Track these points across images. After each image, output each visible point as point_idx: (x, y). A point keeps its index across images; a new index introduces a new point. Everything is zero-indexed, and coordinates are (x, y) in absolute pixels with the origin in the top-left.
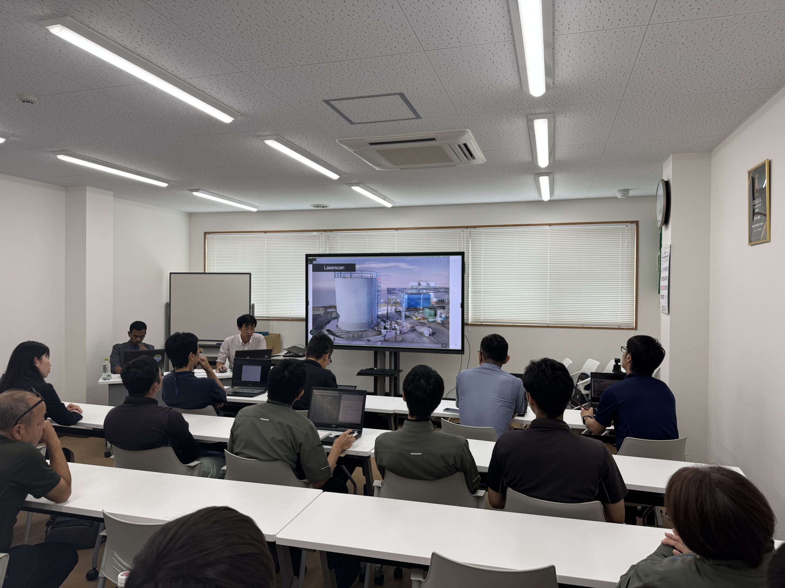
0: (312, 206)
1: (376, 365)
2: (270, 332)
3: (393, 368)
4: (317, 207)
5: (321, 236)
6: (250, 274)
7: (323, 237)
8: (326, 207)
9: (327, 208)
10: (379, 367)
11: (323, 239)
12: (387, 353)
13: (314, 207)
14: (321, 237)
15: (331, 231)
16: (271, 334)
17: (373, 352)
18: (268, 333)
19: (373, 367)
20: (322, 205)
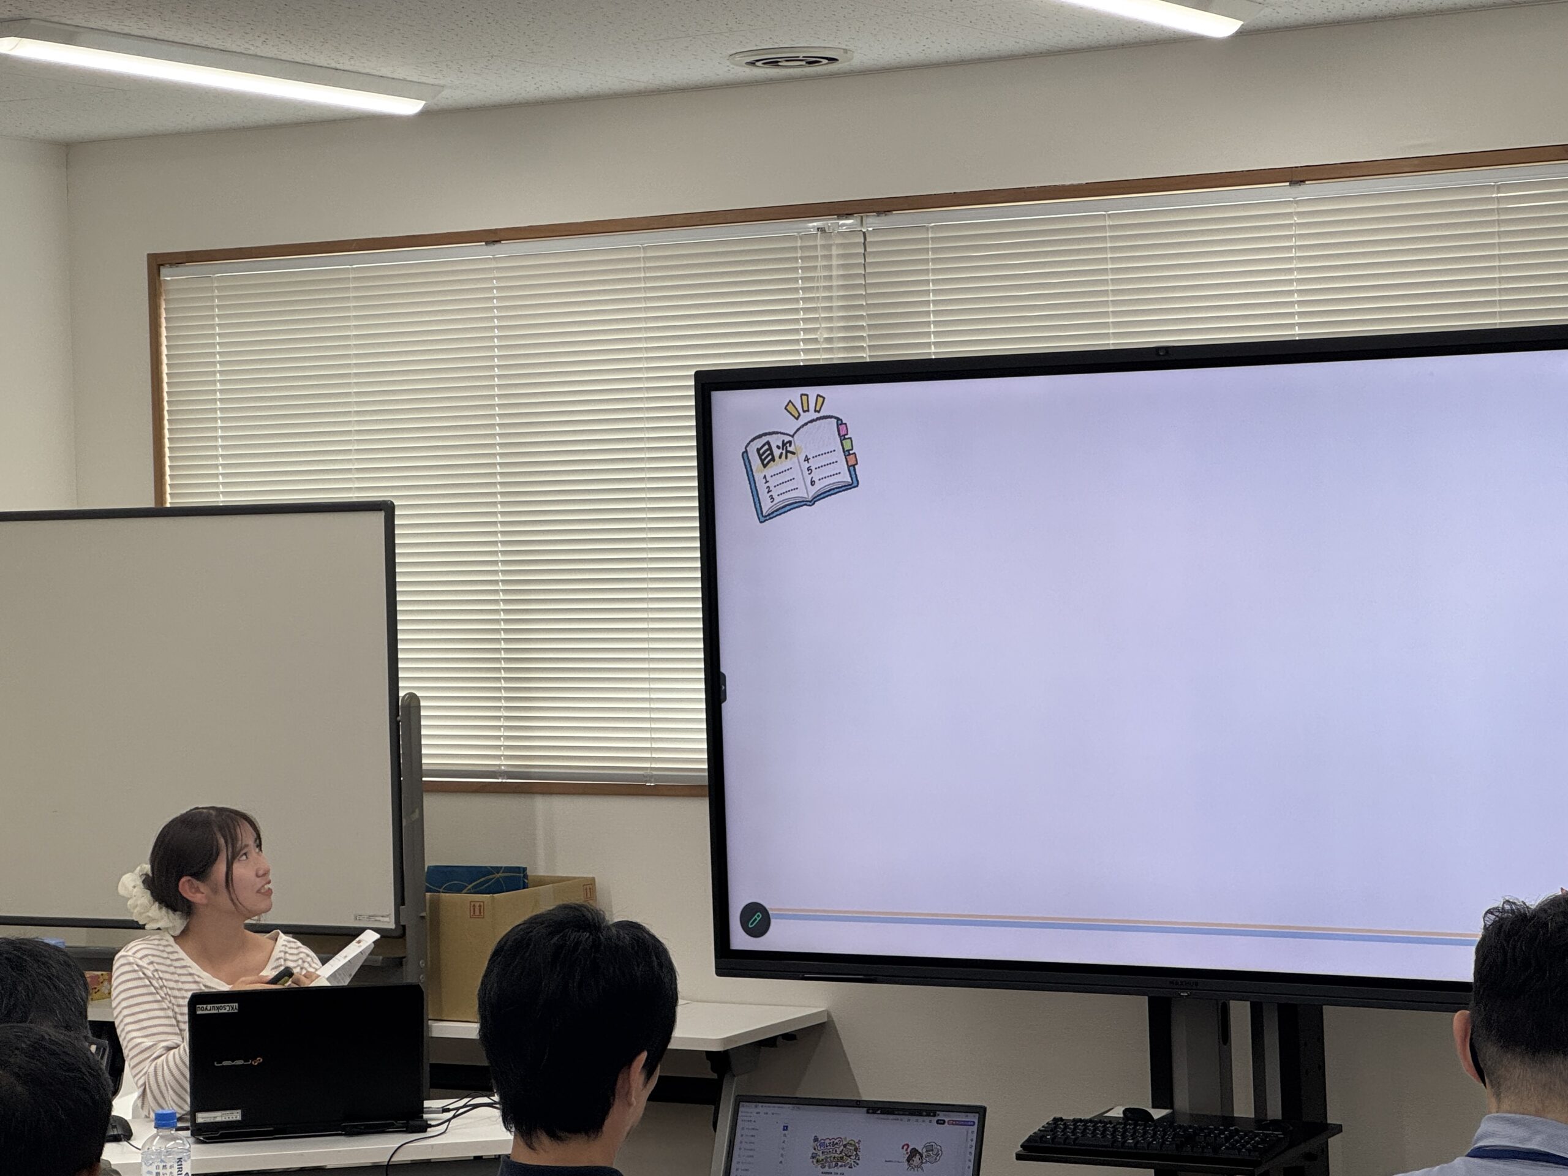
0: (737, 58)
1: (1162, 1092)
2: (539, 869)
3: (1275, 1110)
4: (774, 63)
5: (820, 242)
6: (387, 509)
7: (835, 251)
8: (832, 60)
9: (833, 67)
10: (1182, 1100)
11: (834, 262)
12: (1240, 1013)
13: (753, 63)
14: (820, 253)
15: (884, 207)
16: (541, 882)
17: (1141, 1003)
18: (526, 876)
19: (1145, 1104)
20: (801, 55)
